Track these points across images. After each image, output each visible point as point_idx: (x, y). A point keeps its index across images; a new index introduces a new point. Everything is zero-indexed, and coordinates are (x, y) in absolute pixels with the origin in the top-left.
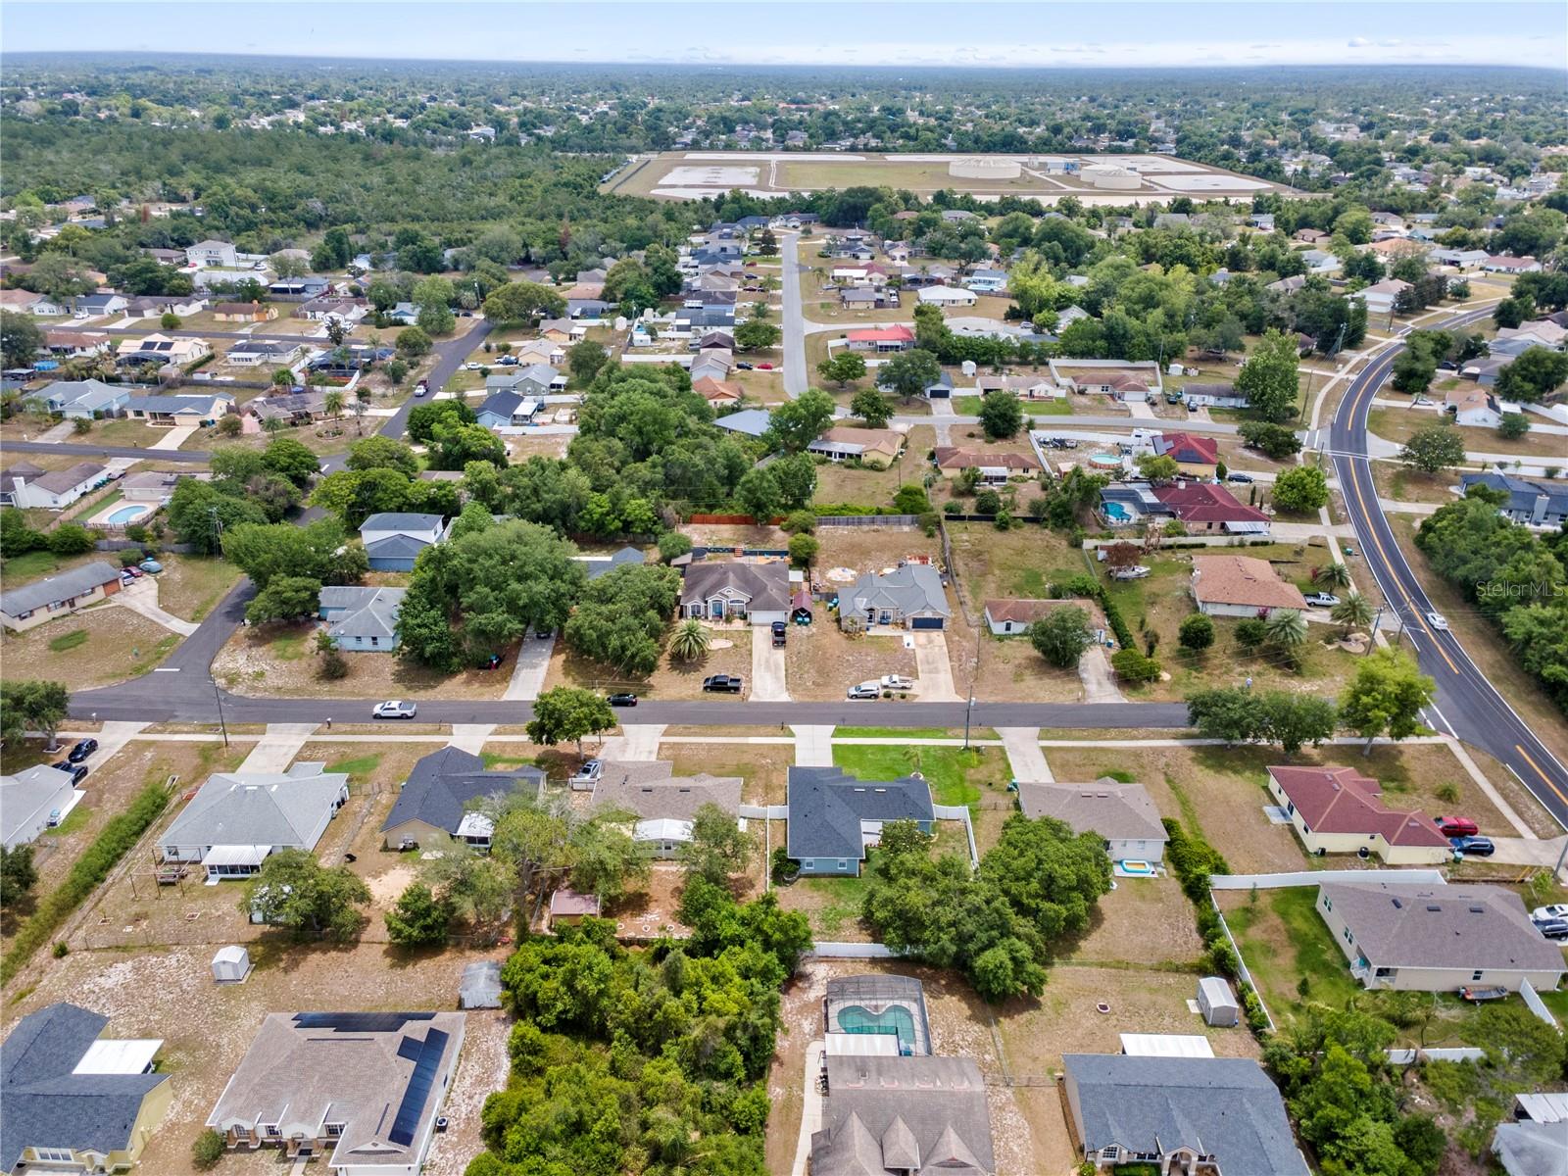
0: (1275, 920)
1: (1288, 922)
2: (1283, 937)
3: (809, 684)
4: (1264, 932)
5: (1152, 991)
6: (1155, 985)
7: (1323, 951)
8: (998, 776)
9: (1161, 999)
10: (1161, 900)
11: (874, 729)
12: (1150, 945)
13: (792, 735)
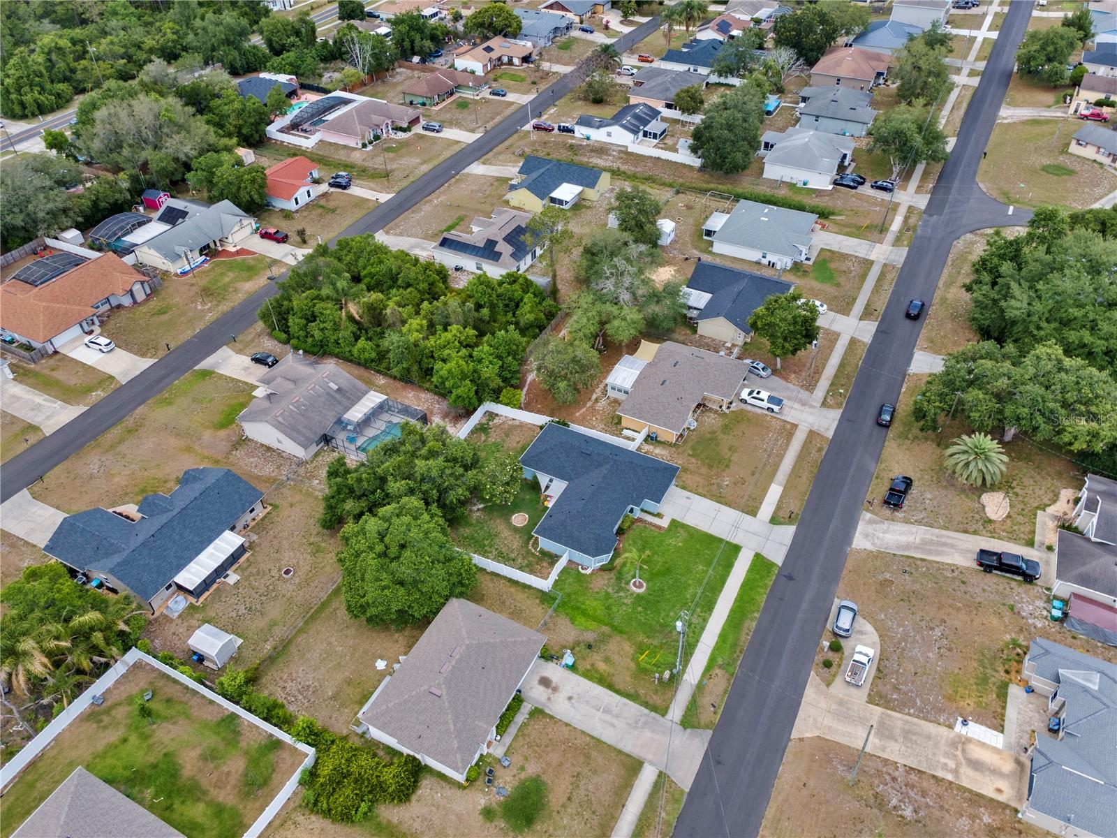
0: (226, 796)
1: (210, 804)
2: (204, 783)
3: (888, 576)
4: (228, 773)
5: (273, 624)
6: (276, 630)
7: (156, 796)
8: (602, 666)
9: (261, 623)
10: (334, 697)
11: (762, 599)
12: (308, 656)
13: (774, 520)
